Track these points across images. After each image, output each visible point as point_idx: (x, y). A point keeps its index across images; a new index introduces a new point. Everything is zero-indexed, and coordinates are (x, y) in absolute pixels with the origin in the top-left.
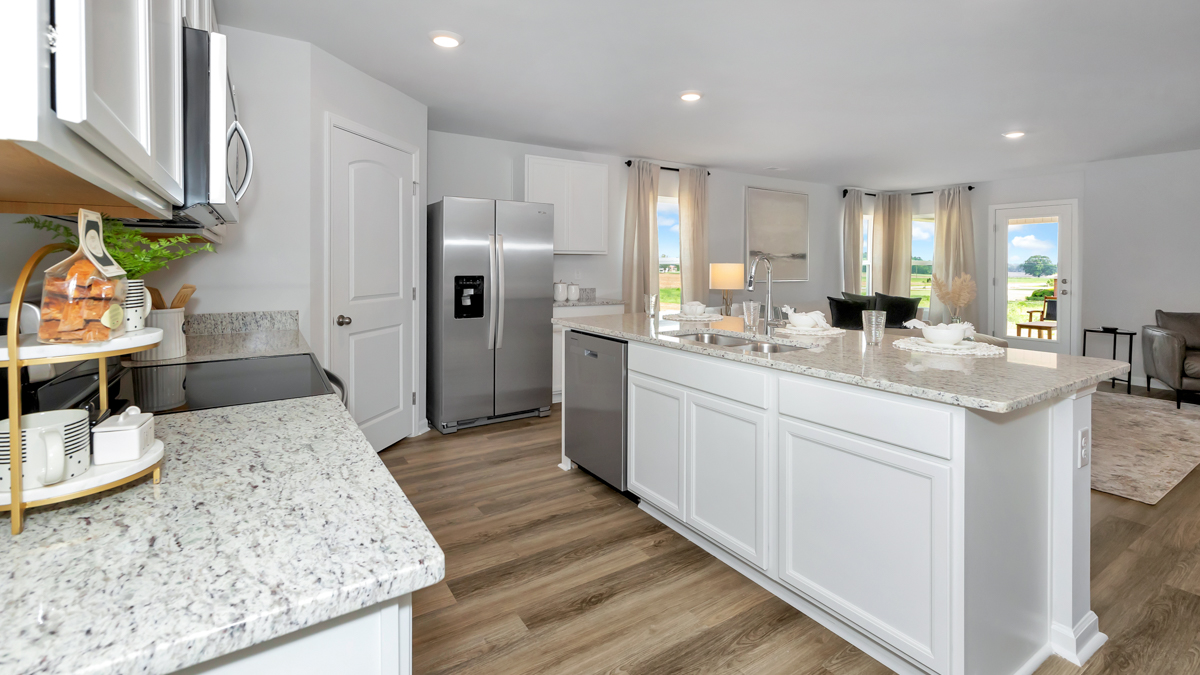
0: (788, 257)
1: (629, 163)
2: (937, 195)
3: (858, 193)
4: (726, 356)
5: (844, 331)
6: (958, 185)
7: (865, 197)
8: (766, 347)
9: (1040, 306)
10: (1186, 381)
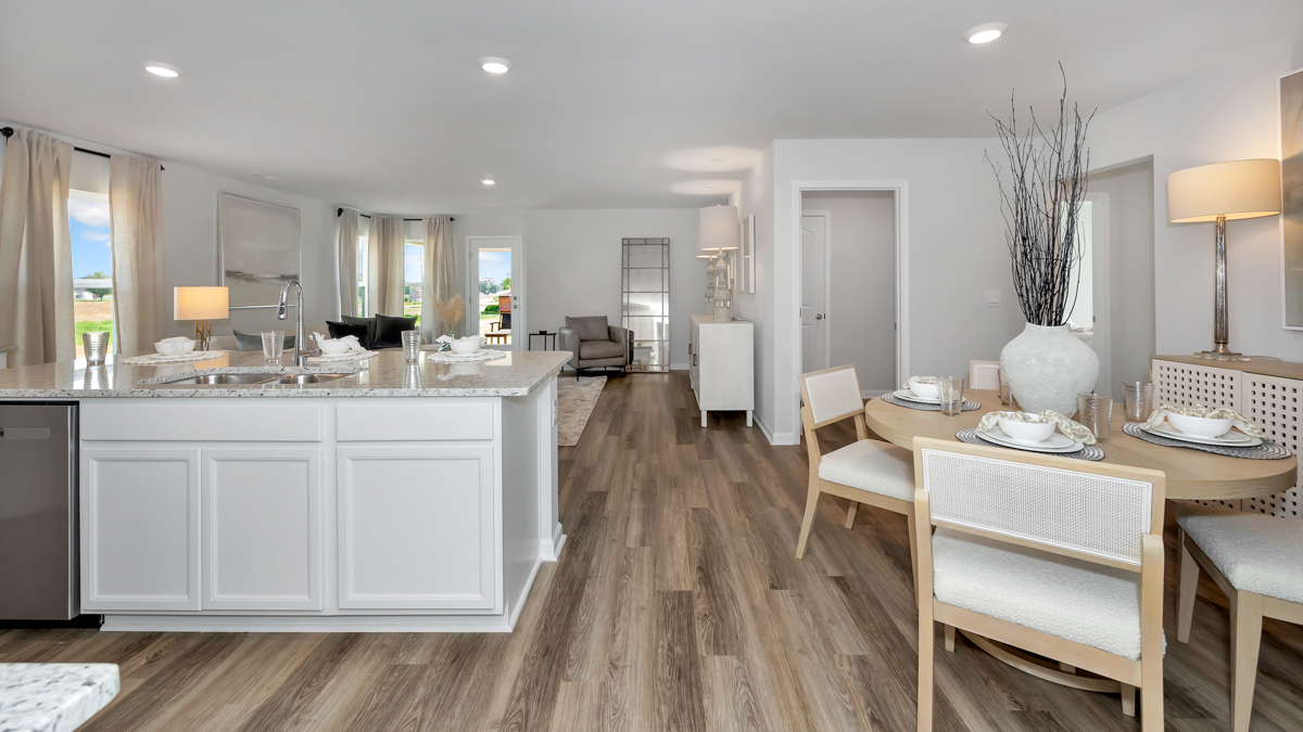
0: (276, 279)
1: (7, 132)
2: (425, 222)
3: (353, 215)
4: (266, 394)
5: (377, 353)
6: (443, 216)
7: (360, 219)
8: (301, 379)
9: (498, 318)
10: (581, 362)
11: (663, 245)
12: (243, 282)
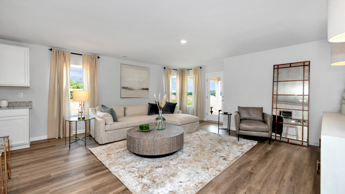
0: (140, 89)
1: (51, 50)
2: (193, 70)
3: (170, 69)
10: (240, 131)
11: (304, 66)
12: (128, 90)
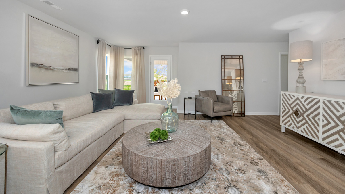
0: (65, 70)
2: (133, 49)
6: (140, 47)
7: (107, 46)
10: (213, 114)
11: (240, 59)
